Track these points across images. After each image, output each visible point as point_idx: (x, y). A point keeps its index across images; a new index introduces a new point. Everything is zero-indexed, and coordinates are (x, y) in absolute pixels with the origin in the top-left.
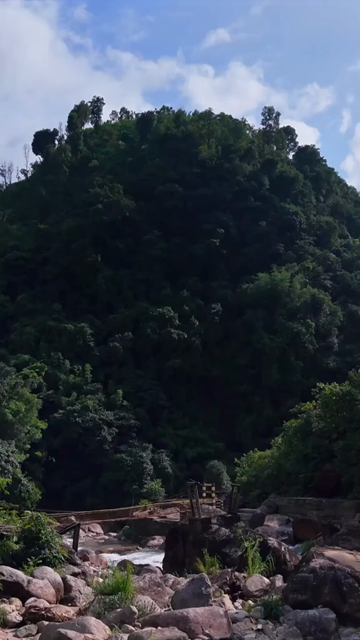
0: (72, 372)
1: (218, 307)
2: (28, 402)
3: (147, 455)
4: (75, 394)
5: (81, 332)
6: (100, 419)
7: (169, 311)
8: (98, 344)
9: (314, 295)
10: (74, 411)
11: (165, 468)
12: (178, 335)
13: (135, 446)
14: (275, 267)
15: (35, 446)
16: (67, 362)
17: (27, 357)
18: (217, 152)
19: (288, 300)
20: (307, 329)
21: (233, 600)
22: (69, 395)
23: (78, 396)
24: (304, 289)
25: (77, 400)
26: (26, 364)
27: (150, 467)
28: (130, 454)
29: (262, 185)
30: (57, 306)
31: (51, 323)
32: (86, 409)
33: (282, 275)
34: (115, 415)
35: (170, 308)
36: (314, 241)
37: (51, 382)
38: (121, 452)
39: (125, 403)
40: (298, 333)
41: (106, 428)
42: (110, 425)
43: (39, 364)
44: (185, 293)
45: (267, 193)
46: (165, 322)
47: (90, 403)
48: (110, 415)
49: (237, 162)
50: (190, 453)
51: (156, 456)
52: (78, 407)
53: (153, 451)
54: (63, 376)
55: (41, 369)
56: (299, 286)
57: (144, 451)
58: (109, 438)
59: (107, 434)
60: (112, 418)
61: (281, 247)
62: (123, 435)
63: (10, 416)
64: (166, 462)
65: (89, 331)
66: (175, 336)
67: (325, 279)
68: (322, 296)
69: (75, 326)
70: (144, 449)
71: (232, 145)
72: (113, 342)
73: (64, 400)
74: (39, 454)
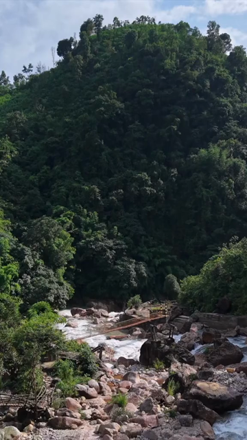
0: (88, 215)
1: (175, 171)
2: (65, 238)
3: (132, 267)
4: (91, 231)
5: (93, 191)
6: (106, 246)
7: (145, 176)
8: (102, 198)
9: (234, 163)
10: (91, 241)
11: (142, 273)
12: (150, 191)
13: (126, 261)
14: (211, 144)
15: (70, 262)
16: (85, 210)
17: (62, 208)
18: (176, 64)
19: (218, 166)
20: (229, 185)
21: (161, 406)
22: (87, 230)
23: (92, 231)
24: (229, 159)
25: (92, 233)
26: (62, 212)
27: (134, 273)
28: (123, 266)
29: (204, 86)
30: (78, 173)
31: (75, 185)
32: (97, 240)
33: (215, 150)
34: (113, 242)
35: (145, 174)
36: (238, 123)
37: (77, 222)
38: (118, 264)
39: (119, 234)
40: (224, 188)
41: (108, 250)
42: (111, 249)
43: (69, 212)
44: (155, 163)
45: (209, 91)
46: (142, 183)
47: (99, 236)
48: (110, 243)
49: (189, 71)
50: (157, 262)
51: (137, 266)
52: (92, 239)
53: (135, 263)
54: (83, 219)
55: (71, 215)
56: (225, 157)
57: (130, 264)
58: (111, 257)
59: (110, 254)
60: (112, 244)
61: (216, 128)
62: (119, 255)
63: (56, 248)
64: (143, 269)
65: (98, 190)
66: (148, 192)
67: (243, 149)
68: (239, 163)
69: (89, 187)
70: (131, 263)
71: (186, 58)
72: (111, 196)
73: (85, 233)
74: (72, 267)
